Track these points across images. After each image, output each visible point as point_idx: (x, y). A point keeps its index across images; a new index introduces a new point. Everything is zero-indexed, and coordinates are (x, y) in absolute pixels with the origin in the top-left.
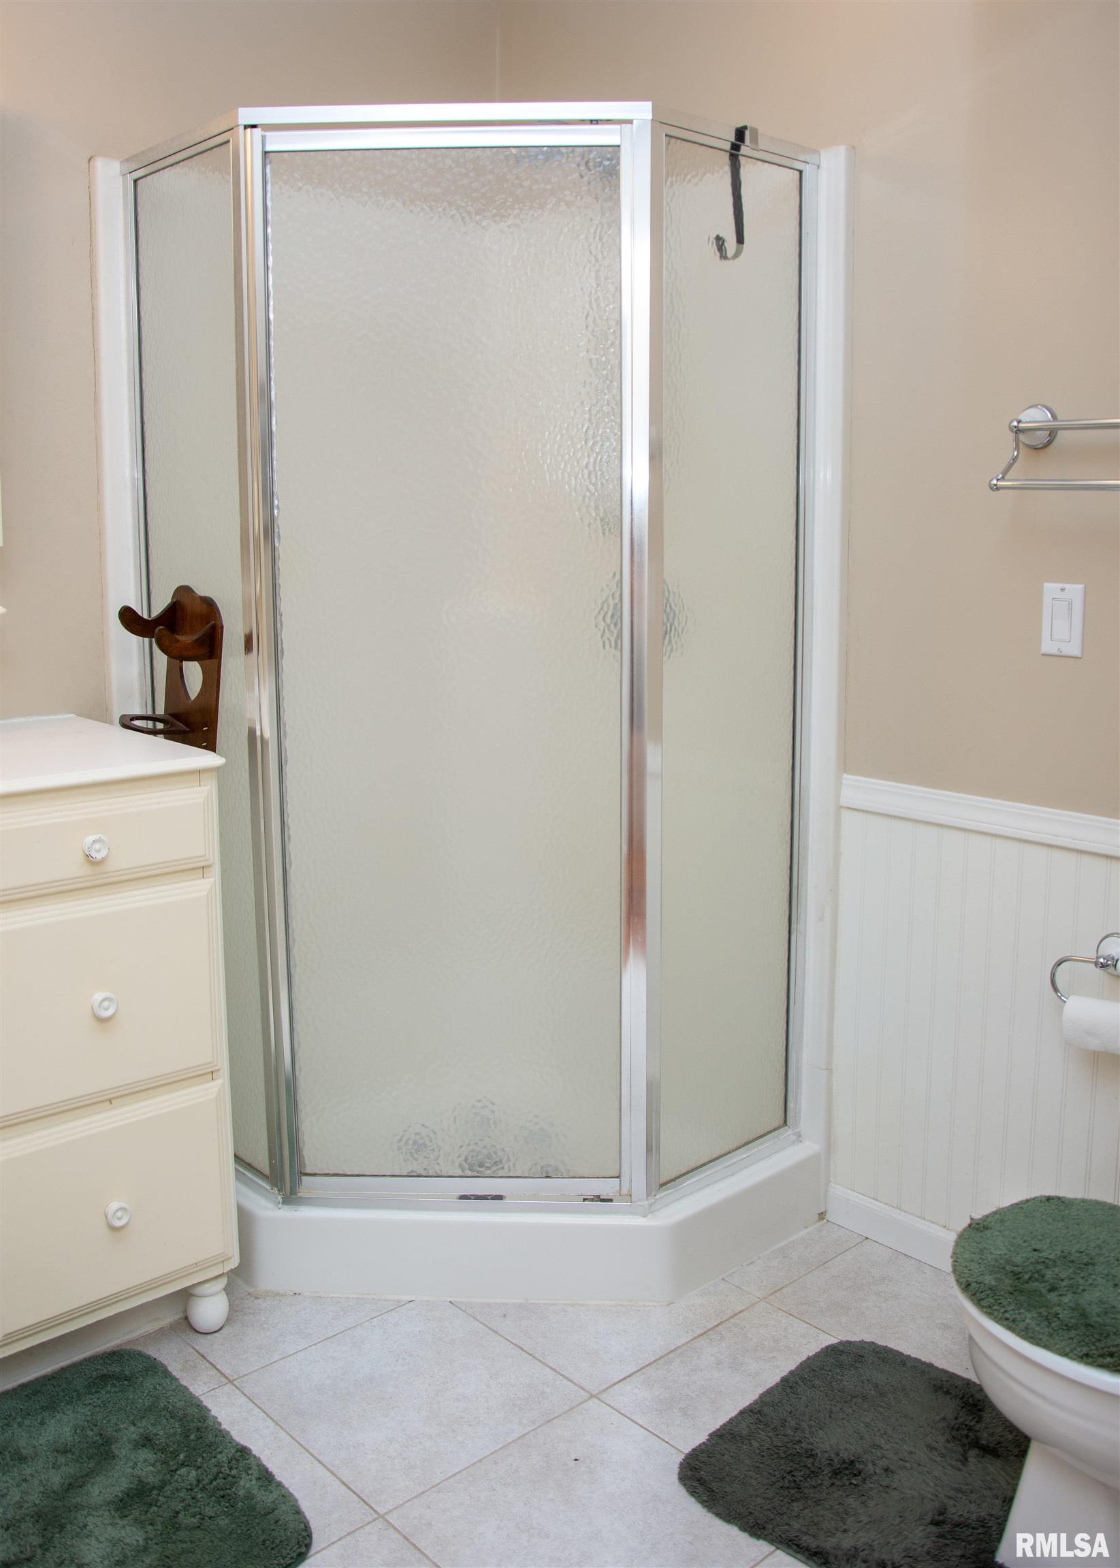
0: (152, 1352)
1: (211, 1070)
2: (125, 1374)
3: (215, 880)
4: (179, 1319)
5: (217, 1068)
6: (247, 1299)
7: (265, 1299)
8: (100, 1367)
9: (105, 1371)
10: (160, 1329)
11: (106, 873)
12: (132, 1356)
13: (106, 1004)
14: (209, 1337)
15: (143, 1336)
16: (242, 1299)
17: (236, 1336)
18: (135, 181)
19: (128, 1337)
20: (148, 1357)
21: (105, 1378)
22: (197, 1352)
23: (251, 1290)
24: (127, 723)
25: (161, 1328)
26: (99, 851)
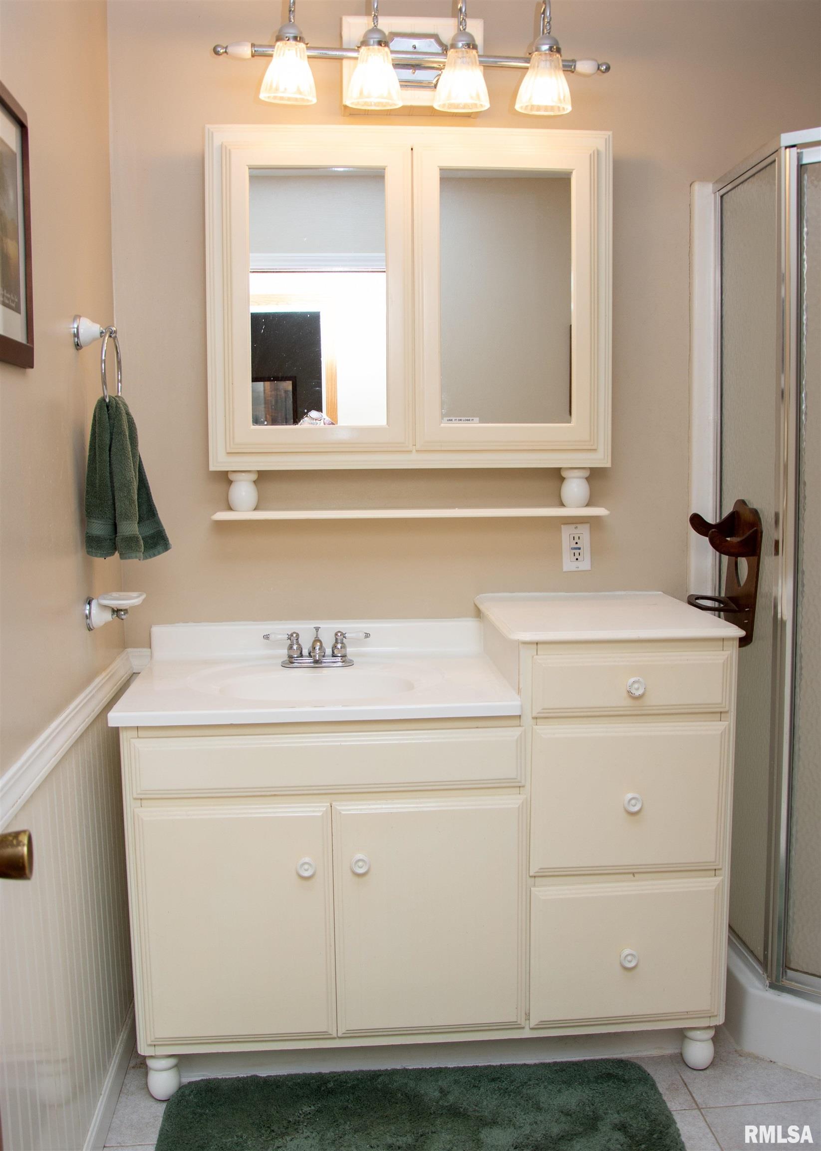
0: (650, 1070)
1: (714, 867)
2: (624, 1078)
3: (729, 725)
4: (678, 1053)
5: (720, 867)
6: (733, 1054)
7: (747, 1058)
8: (609, 1067)
9: (611, 1072)
10: (661, 1056)
11: (643, 706)
12: (633, 1067)
13: (633, 802)
14: (695, 1072)
15: (649, 1057)
16: (730, 1053)
17: (715, 1077)
18: (722, 197)
19: (637, 1054)
20: (645, 1072)
21: (609, 1076)
22: (683, 1080)
23: (738, 1049)
24: (694, 601)
25: (663, 1055)
26: (637, 689)
